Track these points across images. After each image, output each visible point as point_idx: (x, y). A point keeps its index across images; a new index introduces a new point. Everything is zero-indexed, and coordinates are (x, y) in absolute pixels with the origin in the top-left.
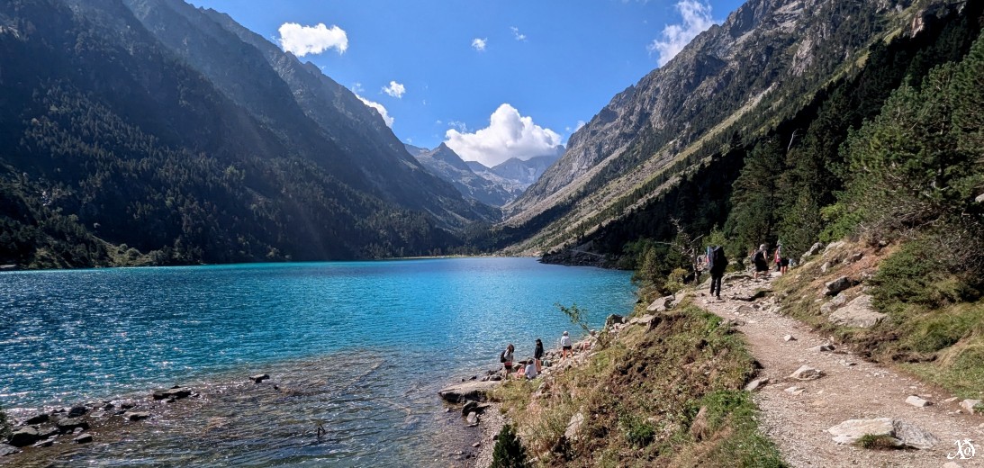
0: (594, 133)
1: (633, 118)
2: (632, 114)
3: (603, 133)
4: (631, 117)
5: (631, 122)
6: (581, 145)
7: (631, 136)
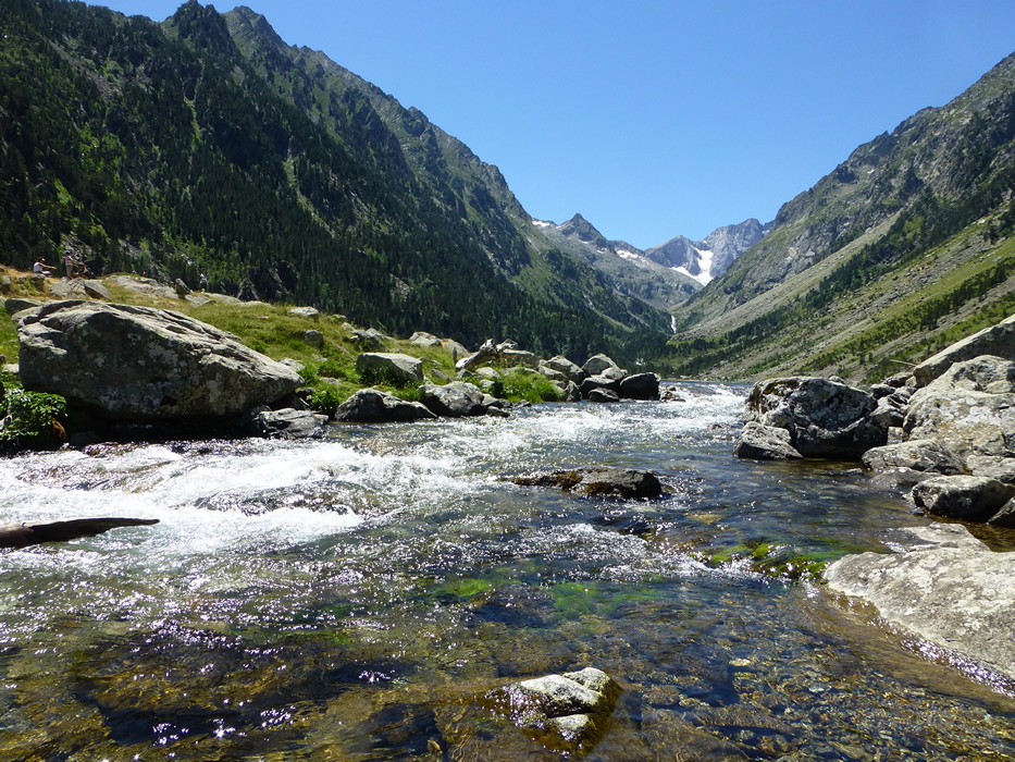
0: (823, 203)
1: (897, 183)
2: (893, 176)
3: (839, 203)
4: (893, 181)
5: (891, 188)
6: (802, 220)
7: (893, 209)
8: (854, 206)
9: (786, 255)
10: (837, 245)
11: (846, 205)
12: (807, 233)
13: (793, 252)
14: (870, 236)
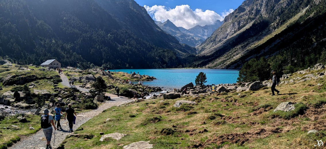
0: (236, 16)
1: (254, 12)
2: (253, 10)
3: (240, 17)
4: (252, 11)
5: (252, 13)
6: (231, 21)
7: (253, 19)
8: (243, 18)
9: (227, 31)
10: (239, 29)
11: (241, 17)
12: (232, 25)
13: (229, 30)
14: (248, 26)
